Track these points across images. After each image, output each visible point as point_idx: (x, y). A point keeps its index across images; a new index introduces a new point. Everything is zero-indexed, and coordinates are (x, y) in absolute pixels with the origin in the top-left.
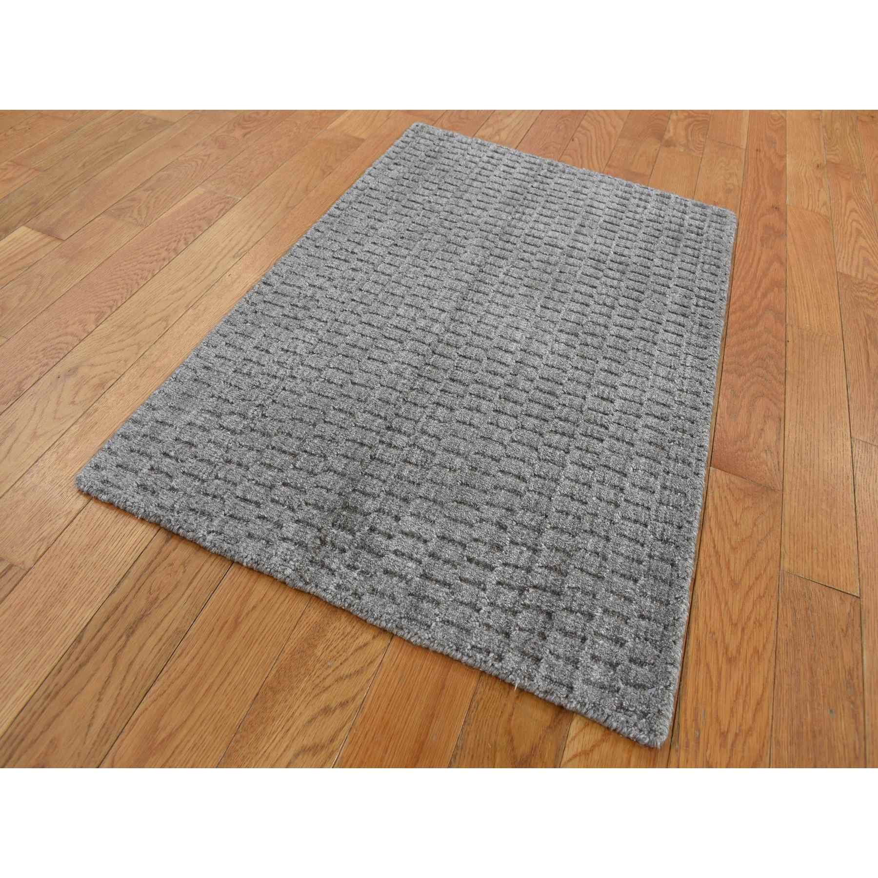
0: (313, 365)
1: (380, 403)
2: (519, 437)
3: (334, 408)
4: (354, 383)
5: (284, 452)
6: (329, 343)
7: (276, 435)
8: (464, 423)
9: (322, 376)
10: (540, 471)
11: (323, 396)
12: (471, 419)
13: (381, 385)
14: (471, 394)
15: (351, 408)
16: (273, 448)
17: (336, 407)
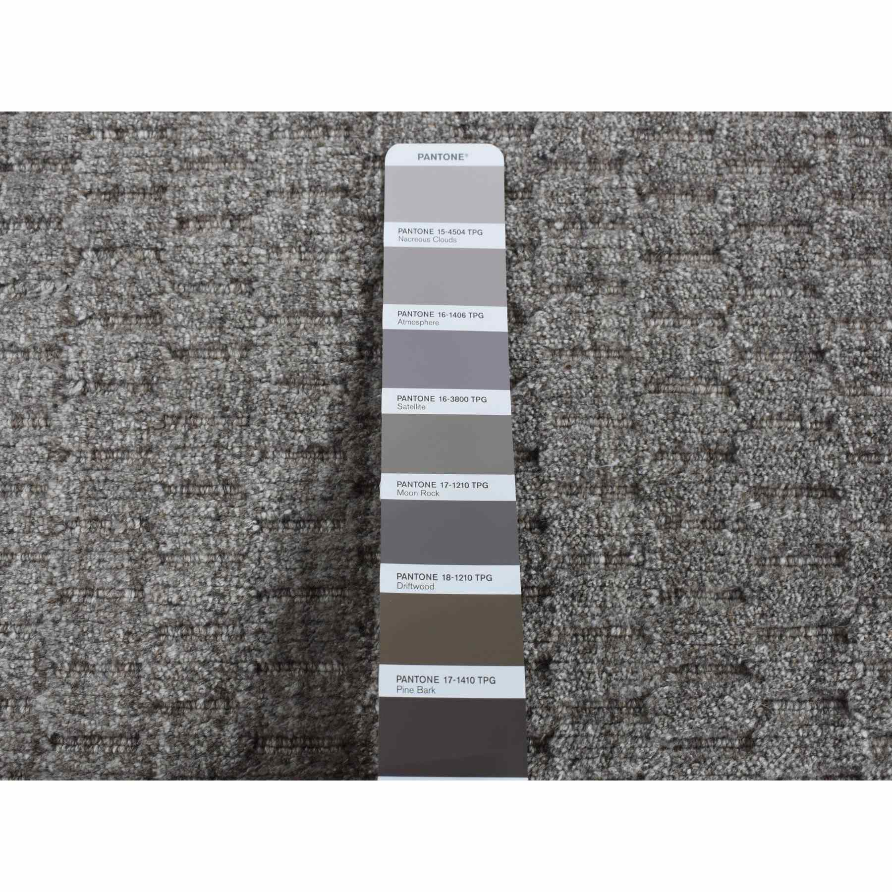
0: (22, 341)
1: (296, 395)
2: (754, 332)
3: (164, 485)
4: (180, 353)
5: (95, 737)
6: (28, 220)
7: (39, 688)
8: (576, 350)
9: (70, 372)
10: (858, 434)
11: (108, 451)
12: (592, 329)
13: (268, 318)
14: (549, 222)
15: (218, 462)
16: (54, 740)
17: (172, 480)
